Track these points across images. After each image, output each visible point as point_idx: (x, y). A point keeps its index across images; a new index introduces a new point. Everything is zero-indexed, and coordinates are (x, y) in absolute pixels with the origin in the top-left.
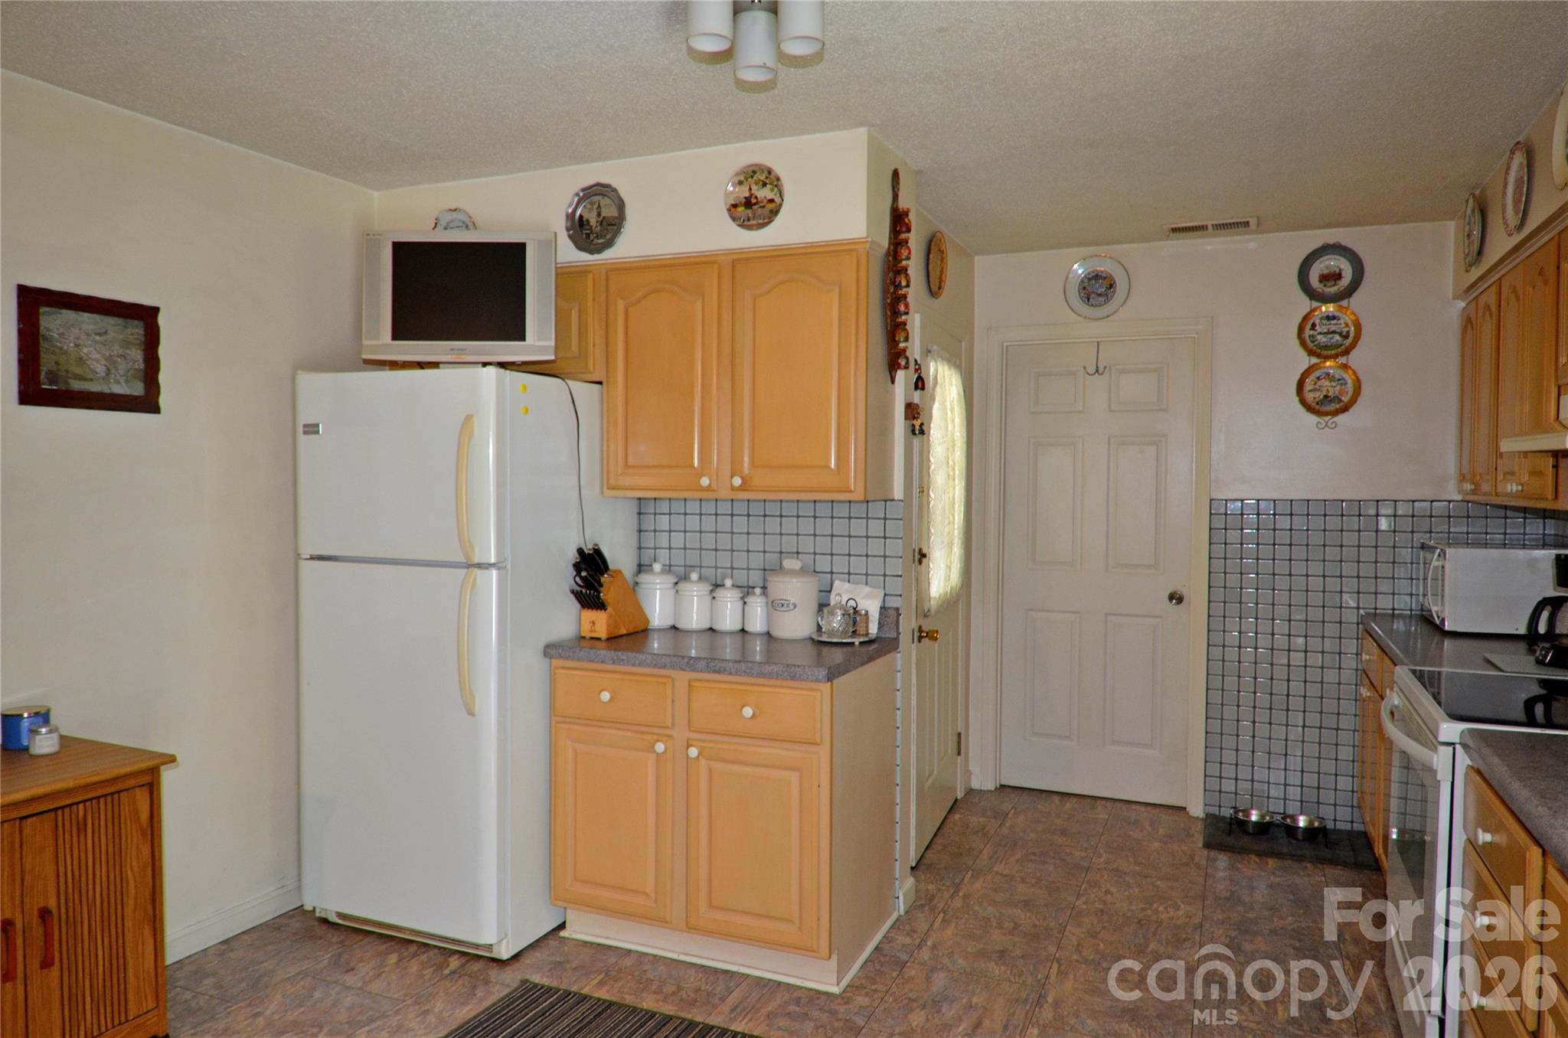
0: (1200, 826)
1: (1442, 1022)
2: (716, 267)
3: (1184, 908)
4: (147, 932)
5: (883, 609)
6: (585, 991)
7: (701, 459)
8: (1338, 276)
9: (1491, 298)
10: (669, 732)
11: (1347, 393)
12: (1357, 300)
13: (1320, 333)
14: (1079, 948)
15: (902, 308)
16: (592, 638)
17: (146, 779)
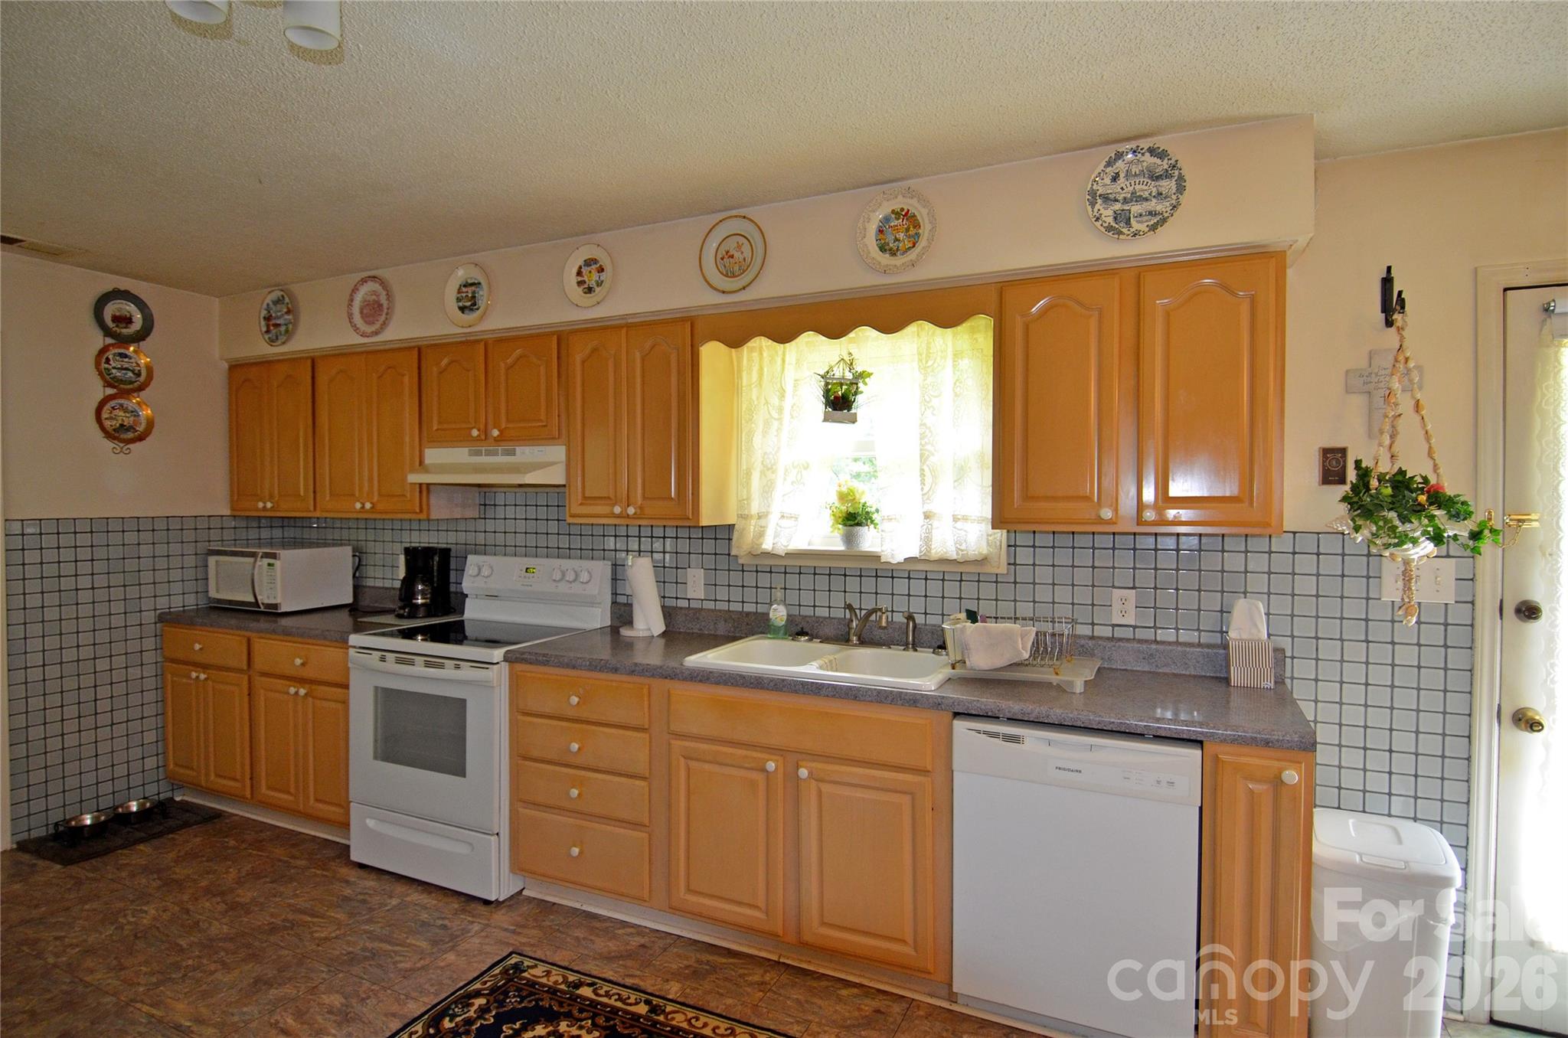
11: (141, 424)
13: (114, 368)
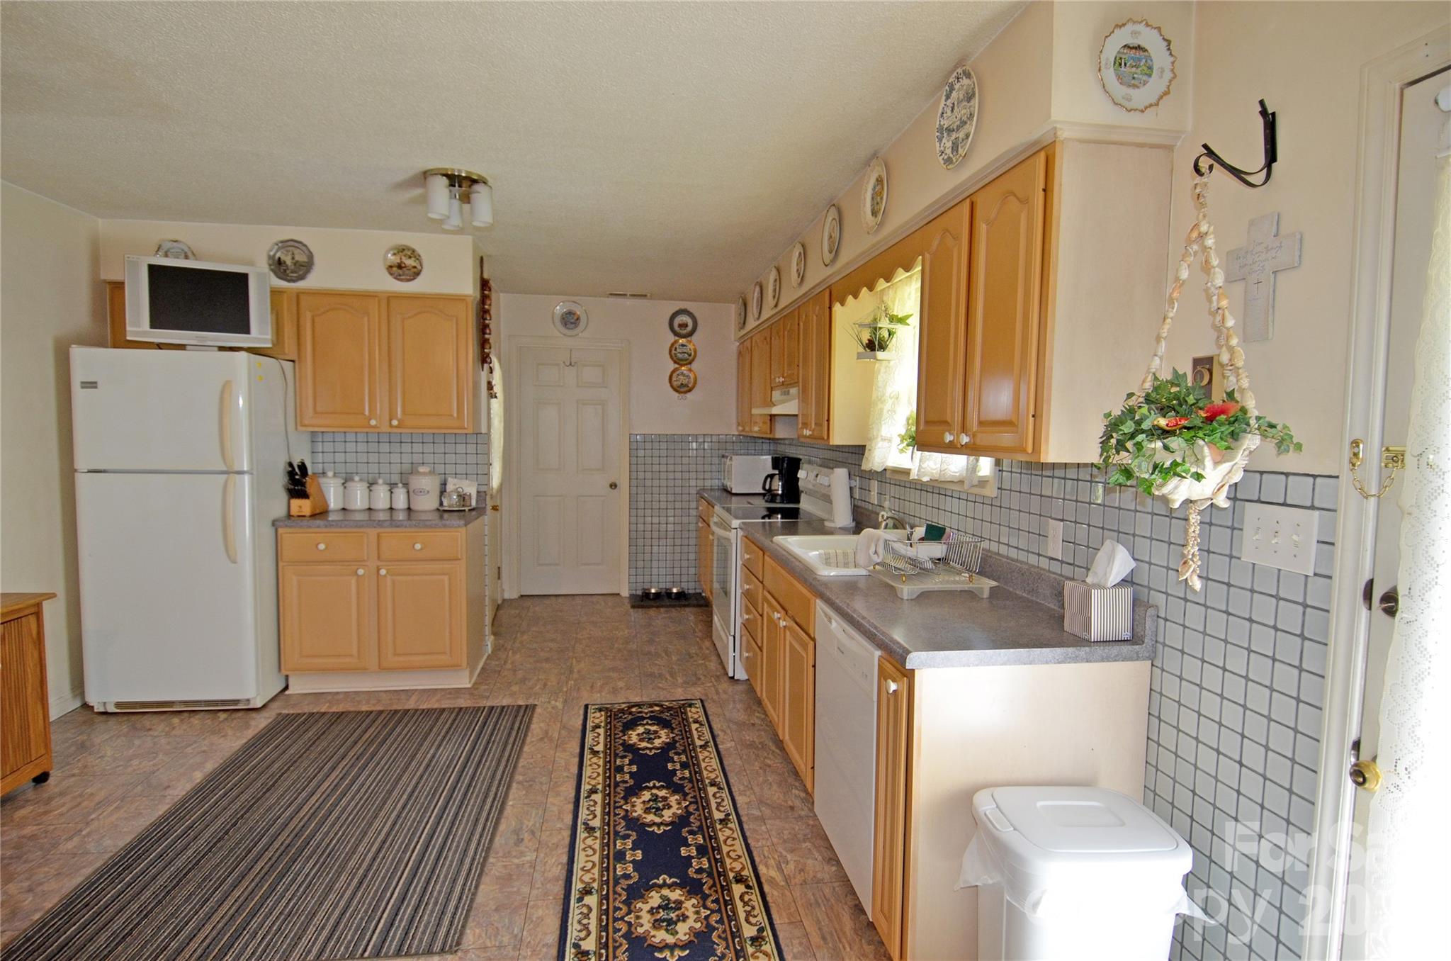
0: (627, 600)
1: (734, 637)
2: (377, 299)
3: (626, 631)
4: (39, 706)
5: (478, 492)
6: (323, 710)
7: (370, 411)
8: (686, 325)
9: (748, 344)
10: (367, 563)
11: (691, 383)
12: (694, 338)
13: (679, 353)
14: (583, 651)
15: (488, 331)
16: (299, 516)
17: (33, 610)
